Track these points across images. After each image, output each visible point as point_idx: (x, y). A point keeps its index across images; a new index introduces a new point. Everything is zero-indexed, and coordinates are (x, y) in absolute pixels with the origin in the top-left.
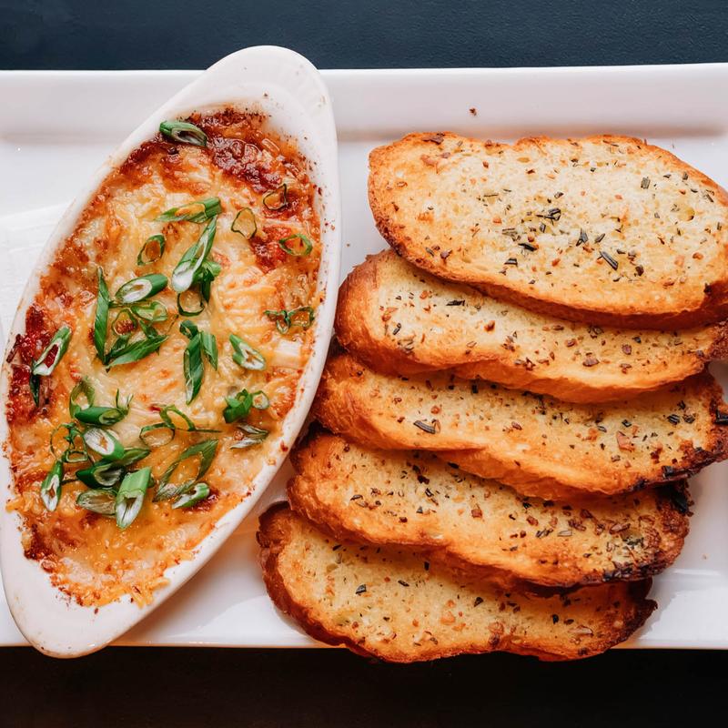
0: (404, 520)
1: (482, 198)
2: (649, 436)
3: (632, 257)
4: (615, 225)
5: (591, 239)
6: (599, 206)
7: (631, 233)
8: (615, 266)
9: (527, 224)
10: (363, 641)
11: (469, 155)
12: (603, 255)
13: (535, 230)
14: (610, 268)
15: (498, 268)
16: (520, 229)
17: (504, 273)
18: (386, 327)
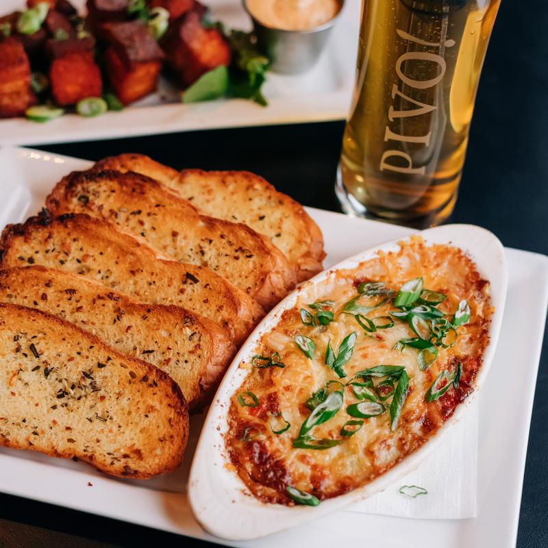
0: (222, 237)
1: (108, 419)
2: (50, 252)
3: (18, 350)
4: (22, 375)
5: (42, 369)
6: (29, 393)
7: (14, 366)
8: (32, 347)
9: (83, 393)
10: (267, 188)
11: (109, 454)
12: (37, 356)
13: (79, 387)
14: (37, 347)
15: (113, 364)
16: (89, 390)
17: (109, 359)
18: (200, 340)
